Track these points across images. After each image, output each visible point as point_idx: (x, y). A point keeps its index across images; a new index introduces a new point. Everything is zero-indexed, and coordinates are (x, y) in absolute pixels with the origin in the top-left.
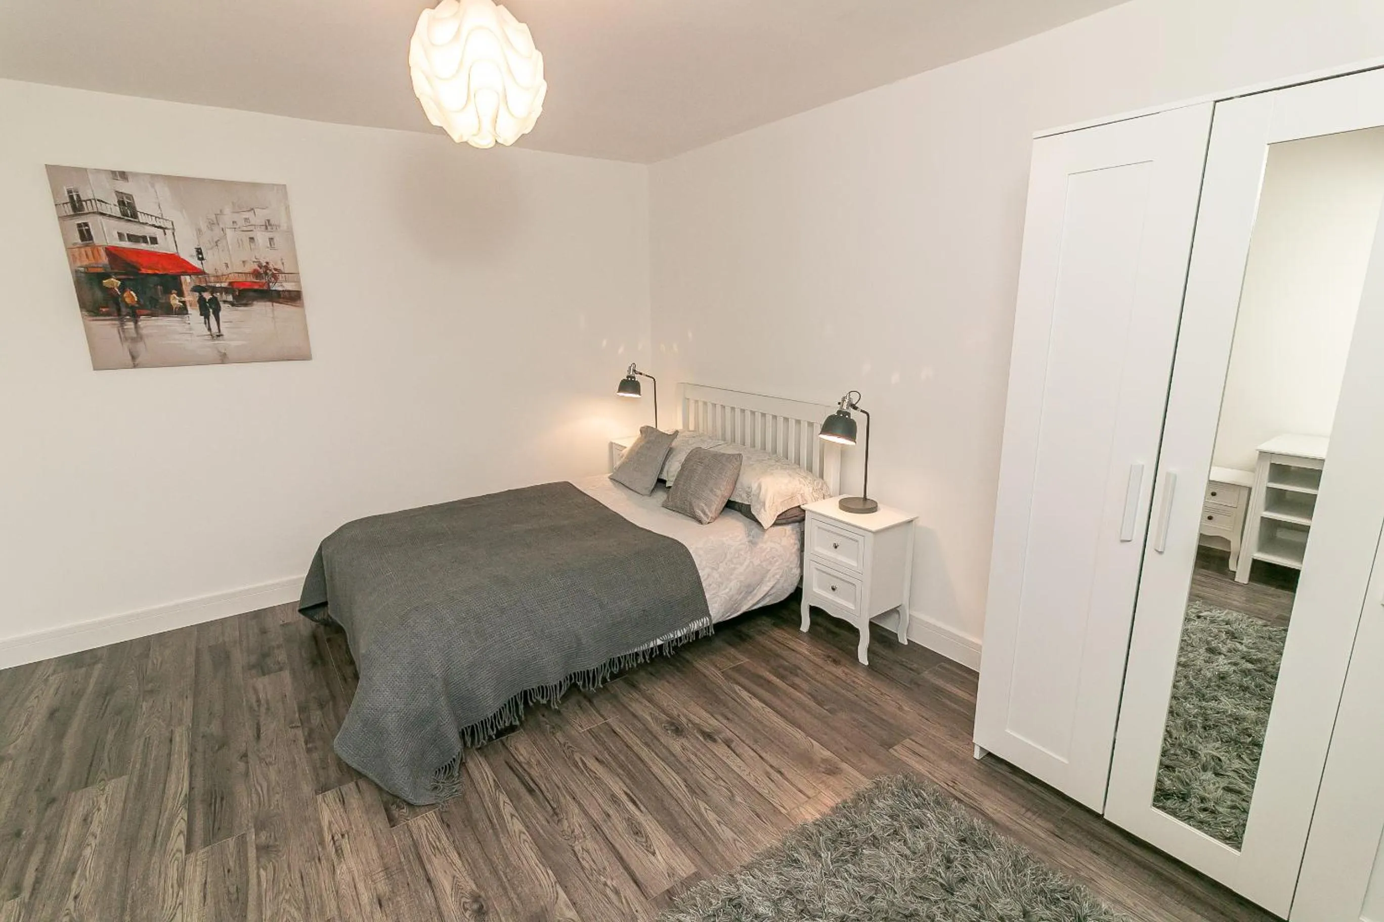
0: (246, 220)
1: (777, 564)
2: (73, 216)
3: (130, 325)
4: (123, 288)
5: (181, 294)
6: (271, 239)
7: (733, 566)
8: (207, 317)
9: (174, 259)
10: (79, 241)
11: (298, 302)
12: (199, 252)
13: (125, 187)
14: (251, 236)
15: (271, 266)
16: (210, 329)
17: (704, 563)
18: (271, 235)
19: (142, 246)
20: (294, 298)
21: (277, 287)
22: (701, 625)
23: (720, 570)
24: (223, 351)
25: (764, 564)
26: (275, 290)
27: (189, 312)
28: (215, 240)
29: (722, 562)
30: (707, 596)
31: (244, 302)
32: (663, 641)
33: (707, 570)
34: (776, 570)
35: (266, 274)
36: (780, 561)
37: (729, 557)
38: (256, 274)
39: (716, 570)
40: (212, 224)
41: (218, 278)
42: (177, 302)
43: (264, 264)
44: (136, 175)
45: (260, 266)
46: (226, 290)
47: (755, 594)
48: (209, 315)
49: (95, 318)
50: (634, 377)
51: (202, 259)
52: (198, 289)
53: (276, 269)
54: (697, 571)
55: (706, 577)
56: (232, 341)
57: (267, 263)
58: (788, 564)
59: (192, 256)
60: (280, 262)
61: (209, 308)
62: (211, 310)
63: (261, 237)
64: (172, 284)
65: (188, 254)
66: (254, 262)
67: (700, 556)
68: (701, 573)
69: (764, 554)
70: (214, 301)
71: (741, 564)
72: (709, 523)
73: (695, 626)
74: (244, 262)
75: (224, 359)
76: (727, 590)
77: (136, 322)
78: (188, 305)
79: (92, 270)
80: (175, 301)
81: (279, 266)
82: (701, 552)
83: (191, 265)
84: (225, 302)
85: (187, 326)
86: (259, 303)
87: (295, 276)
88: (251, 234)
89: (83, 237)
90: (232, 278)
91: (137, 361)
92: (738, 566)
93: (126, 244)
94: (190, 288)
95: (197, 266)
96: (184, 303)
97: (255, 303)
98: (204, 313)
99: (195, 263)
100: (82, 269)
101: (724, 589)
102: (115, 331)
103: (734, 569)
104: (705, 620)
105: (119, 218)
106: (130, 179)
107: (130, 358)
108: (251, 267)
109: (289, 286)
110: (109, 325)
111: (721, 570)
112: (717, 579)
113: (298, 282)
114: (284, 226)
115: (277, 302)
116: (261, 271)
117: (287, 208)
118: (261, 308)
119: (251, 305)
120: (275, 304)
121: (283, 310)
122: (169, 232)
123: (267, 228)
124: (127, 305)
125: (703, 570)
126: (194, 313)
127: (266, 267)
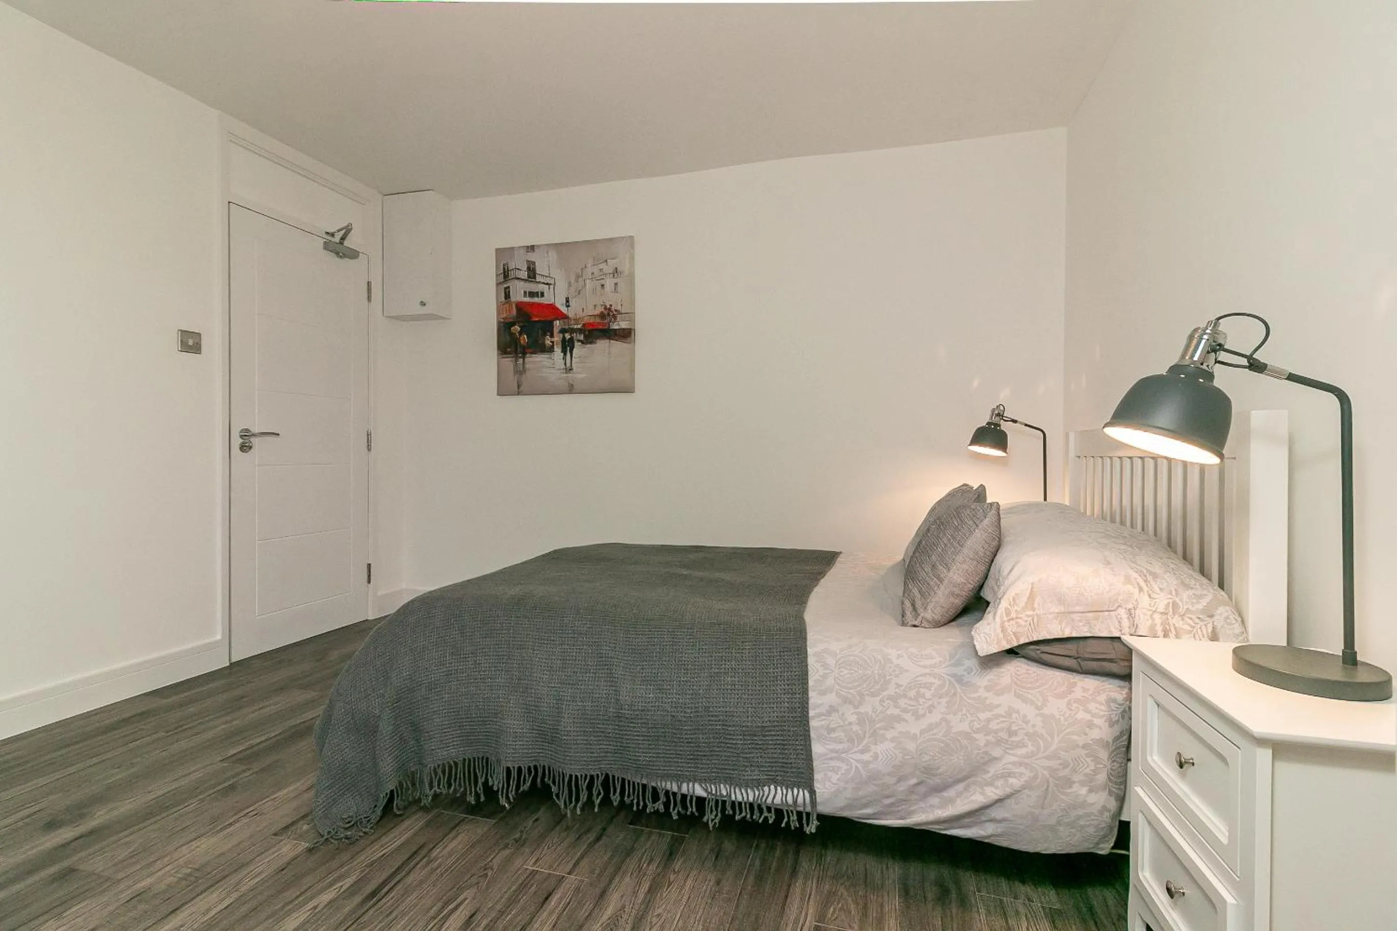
0: (601, 270)
1: (1020, 752)
2: (504, 282)
3: (521, 361)
4: (521, 333)
5: (552, 336)
6: (616, 284)
7: (896, 712)
8: (565, 354)
9: (552, 308)
10: (504, 300)
11: (629, 338)
12: (567, 300)
13: (532, 257)
14: (602, 283)
15: (613, 308)
16: (565, 364)
17: (830, 682)
18: (615, 281)
19: (536, 300)
20: (626, 335)
21: (615, 327)
22: (790, 799)
23: (862, 710)
24: (571, 382)
25: (981, 739)
26: (613, 329)
27: (555, 350)
28: (579, 289)
29: (873, 695)
30: (817, 749)
31: (591, 340)
32: (708, 793)
33: (831, 699)
34: (1014, 763)
35: (609, 315)
36: (1030, 748)
37: (891, 690)
38: (602, 316)
39: (856, 707)
40: (578, 277)
41: (577, 321)
42: (549, 342)
43: (608, 307)
44: (539, 246)
45: (605, 308)
46: (580, 331)
47: (951, 801)
48: (566, 351)
49: (504, 356)
50: (999, 426)
51: (568, 306)
52: (563, 331)
53: (616, 311)
54: (805, 691)
55: (823, 710)
56: (579, 375)
57: (611, 306)
58: (1054, 764)
59: (562, 305)
60: (619, 305)
61: (567, 346)
62: (568, 348)
63: (609, 283)
64: (548, 328)
65: (560, 305)
66: (602, 305)
67: (825, 666)
68: (814, 698)
69: (983, 716)
70: (571, 340)
71: (918, 717)
72: (915, 626)
73: (776, 795)
74: (595, 306)
75: (571, 390)
76: (866, 757)
77: (524, 358)
78: (555, 343)
79: (506, 321)
80: (548, 342)
81: (619, 308)
82: (831, 661)
83: (561, 312)
84: (579, 341)
85: (552, 361)
86: (602, 341)
87: (631, 316)
88: (603, 282)
89: (506, 298)
90: (587, 320)
91: (521, 388)
92: (907, 716)
93: (527, 299)
94: (558, 330)
95: (563, 311)
96: (553, 342)
97: (598, 341)
98: (564, 351)
99: (564, 309)
100: (502, 320)
101: (862, 752)
102: (512, 365)
103: (899, 719)
104: (802, 796)
105: (526, 280)
106: (536, 250)
107: (516, 386)
108: (599, 310)
109: (624, 325)
110: (509, 361)
111: (865, 709)
112: (850, 724)
113: (632, 320)
114: (627, 272)
115: (613, 340)
116: (606, 312)
117: (632, 258)
118: (602, 345)
119: (595, 343)
120: (612, 341)
121: (617, 346)
122: (552, 287)
123: (614, 276)
124: (521, 345)
125: (823, 693)
126: (558, 350)
127: (609, 309)
